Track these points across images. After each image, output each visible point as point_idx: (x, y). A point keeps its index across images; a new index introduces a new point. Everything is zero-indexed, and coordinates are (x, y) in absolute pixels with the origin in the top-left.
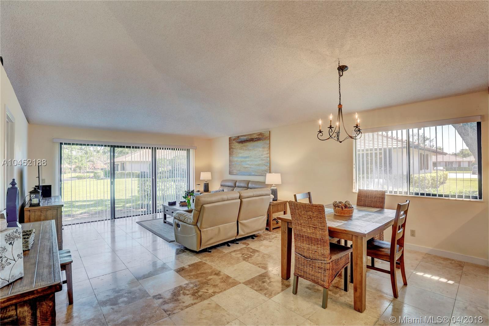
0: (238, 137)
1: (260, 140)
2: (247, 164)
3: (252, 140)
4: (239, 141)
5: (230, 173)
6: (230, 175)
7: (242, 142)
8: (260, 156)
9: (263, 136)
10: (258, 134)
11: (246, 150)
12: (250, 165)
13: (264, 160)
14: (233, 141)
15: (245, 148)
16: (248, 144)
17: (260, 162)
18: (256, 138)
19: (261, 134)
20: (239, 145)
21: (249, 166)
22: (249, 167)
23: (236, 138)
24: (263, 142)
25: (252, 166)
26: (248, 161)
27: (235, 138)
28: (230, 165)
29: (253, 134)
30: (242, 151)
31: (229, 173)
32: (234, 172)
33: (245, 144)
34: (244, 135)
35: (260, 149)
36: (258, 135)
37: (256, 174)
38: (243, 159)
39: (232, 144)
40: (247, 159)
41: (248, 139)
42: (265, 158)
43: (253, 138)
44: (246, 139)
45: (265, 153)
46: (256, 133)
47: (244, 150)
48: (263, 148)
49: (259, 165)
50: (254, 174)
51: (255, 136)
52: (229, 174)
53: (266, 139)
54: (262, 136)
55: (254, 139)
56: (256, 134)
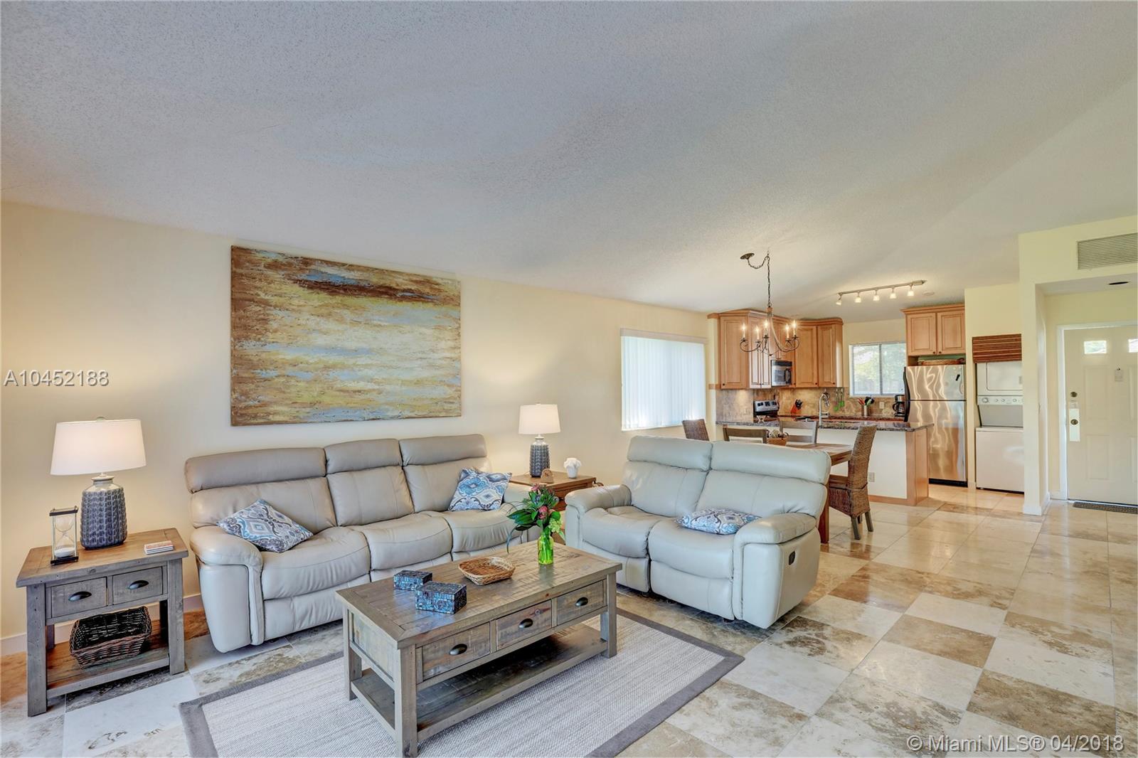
0: (306, 262)
1: (423, 302)
2: (362, 379)
3: (386, 293)
4: (313, 279)
5: (240, 417)
7: (331, 288)
8: (423, 352)
9: (436, 289)
10: (414, 279)
11: (355, 323)
12: (377, 383)
13: (440, 367)
14: (269, 273)
15: (347, 314)
16: (363, 301)
17: (425, 374)
18: (404, 291)
19: (427, 281)
20: (315, 296)
21: (370, 386)
22: (374, 390)
23: (290, 265)
24: (437, 309)
25: (388, 388)
26: (366, 366)
27: (281, 259)
28: (237, 381)
29: (394, 272)
30: (330, 325)
31: (232, 417)
32: (275, 413)
33: (351, 300)
34: (344, 265)
35: (423, 330)
36: (416, 282)
37: (407, 413)
38: (333, 359)
39: (258, 284)
40: (362, 360)
41: (362, 284)
42: (444, 362)
43: (394, 285)
44: (353, 282)
45: (443, 344)
46: (408, 275)
47: (341, 320)
48: (438, 328)
49: (418, 382)
50: (396, 413)
51: (402, 283)
53: (449, 303)
54: (431, 288)
55: (395, 289)
56: (407, 278)
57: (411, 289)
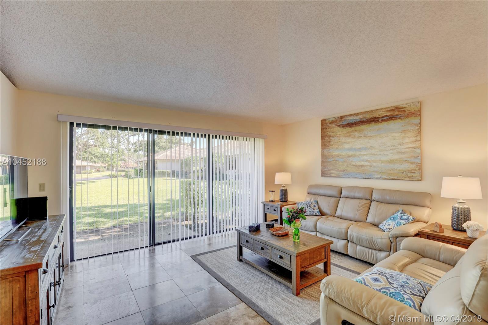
0: (342, 117)
1: (394, 120)
2: (363, 161)
3: (374, 121)
4: (344, 123)
5: (324, 174)
6: (323, 178)
7: (350, 125)
8: (394, 146)
9: (402, 111)
10: (389, 109)
11: (360, 137)
12: (370, 162)
13: (405, 153)
14: (331, 125)
15: (356, 134)
16: (363, 127)
17: (395, 157)
18: (383, 117)
19: (397, 108)
20: (344, 130)
21: (366, 164)
22: (368, 165)
23: (337, 120)
24: (403, 121)
25: (374, 164)
26: (364, 155)
27: (334, 119)
28: (323, 162)
29: (377, 110)
30: (349, 140)
31: (322, 174)
32: (332, 173)
33: (357, 128)
34: (355, 114)
35: (394, 134)
36: (390, 111)
37: (384, 177)
38: (351, 153)
39: (328, 130)
40: (363, 153)
41: (362, 120)
42: (407, 150)
43: (377, 116)
44: (358, 120)
45: (407, 140)
46: (385, 109)
47: (354, 137)
48: (404, 131)
49: (391, 162)
50: (379, 176)
51: (382, 113)
52: (322, 176)
53: (411, 116)
54: (399, 111)
55: (378, 118)
56: (384, 110)
57: (387, 115)
